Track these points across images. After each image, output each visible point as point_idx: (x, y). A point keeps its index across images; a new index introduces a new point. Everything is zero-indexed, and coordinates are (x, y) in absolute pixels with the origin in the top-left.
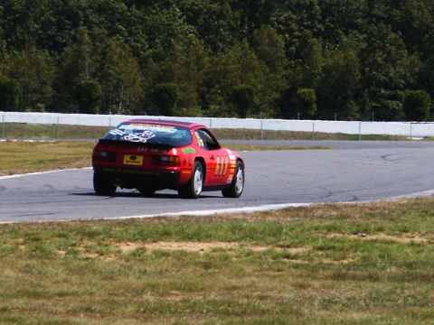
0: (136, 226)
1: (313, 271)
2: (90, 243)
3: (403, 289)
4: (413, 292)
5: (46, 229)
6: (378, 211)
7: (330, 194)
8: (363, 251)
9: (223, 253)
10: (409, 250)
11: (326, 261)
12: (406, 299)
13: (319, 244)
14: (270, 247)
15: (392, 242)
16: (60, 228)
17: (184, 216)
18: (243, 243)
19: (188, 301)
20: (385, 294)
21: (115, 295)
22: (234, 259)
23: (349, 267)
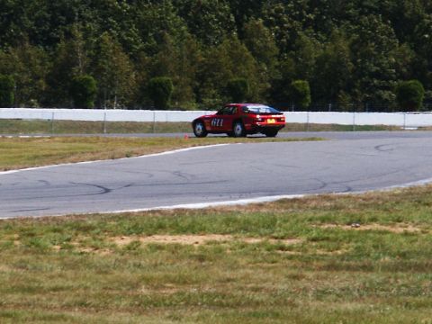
0: (130, 220)
1: (307, 262)
2: (85, 238)
3: (396, 278)
4: (406, 281)
5: (40, 225)
6: (372, 201)
7: (325, 185)
8: (356, 242)
9: (217, 246)
10: (402, 240)
11: (320, 252)
12: (399, 289)
13: (314, 235)
14: (264, 239)
15: (386, 232)
16: (55, 223)
17: (178, 209)
18: (237, 235)
19: (182, 294)
20: (378, 284)
21: (110, 289)
22: (228, 251)
23: (342, 258)
